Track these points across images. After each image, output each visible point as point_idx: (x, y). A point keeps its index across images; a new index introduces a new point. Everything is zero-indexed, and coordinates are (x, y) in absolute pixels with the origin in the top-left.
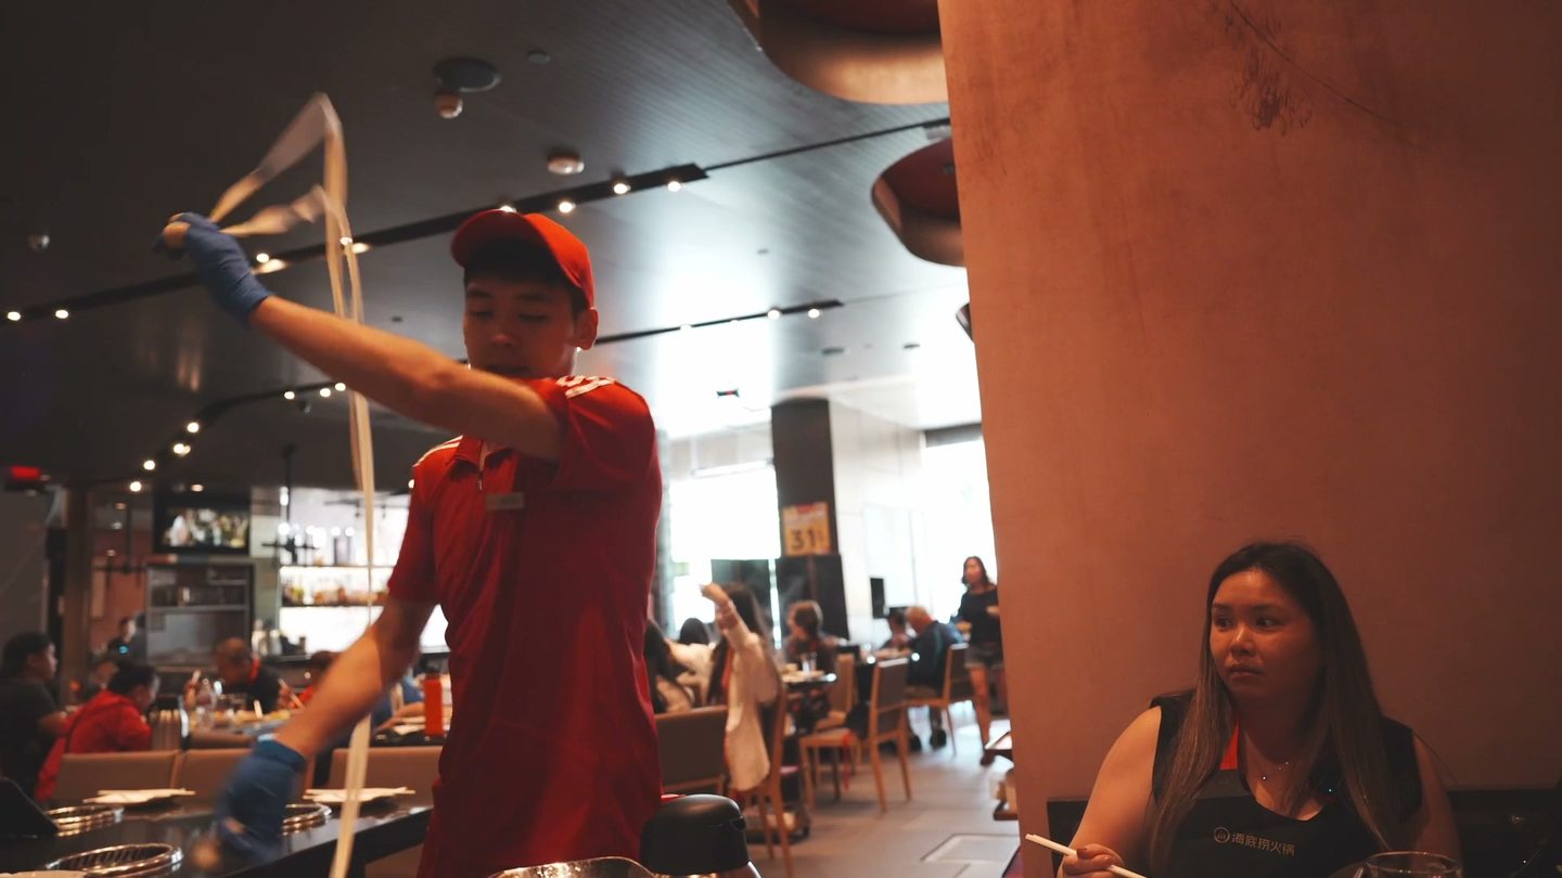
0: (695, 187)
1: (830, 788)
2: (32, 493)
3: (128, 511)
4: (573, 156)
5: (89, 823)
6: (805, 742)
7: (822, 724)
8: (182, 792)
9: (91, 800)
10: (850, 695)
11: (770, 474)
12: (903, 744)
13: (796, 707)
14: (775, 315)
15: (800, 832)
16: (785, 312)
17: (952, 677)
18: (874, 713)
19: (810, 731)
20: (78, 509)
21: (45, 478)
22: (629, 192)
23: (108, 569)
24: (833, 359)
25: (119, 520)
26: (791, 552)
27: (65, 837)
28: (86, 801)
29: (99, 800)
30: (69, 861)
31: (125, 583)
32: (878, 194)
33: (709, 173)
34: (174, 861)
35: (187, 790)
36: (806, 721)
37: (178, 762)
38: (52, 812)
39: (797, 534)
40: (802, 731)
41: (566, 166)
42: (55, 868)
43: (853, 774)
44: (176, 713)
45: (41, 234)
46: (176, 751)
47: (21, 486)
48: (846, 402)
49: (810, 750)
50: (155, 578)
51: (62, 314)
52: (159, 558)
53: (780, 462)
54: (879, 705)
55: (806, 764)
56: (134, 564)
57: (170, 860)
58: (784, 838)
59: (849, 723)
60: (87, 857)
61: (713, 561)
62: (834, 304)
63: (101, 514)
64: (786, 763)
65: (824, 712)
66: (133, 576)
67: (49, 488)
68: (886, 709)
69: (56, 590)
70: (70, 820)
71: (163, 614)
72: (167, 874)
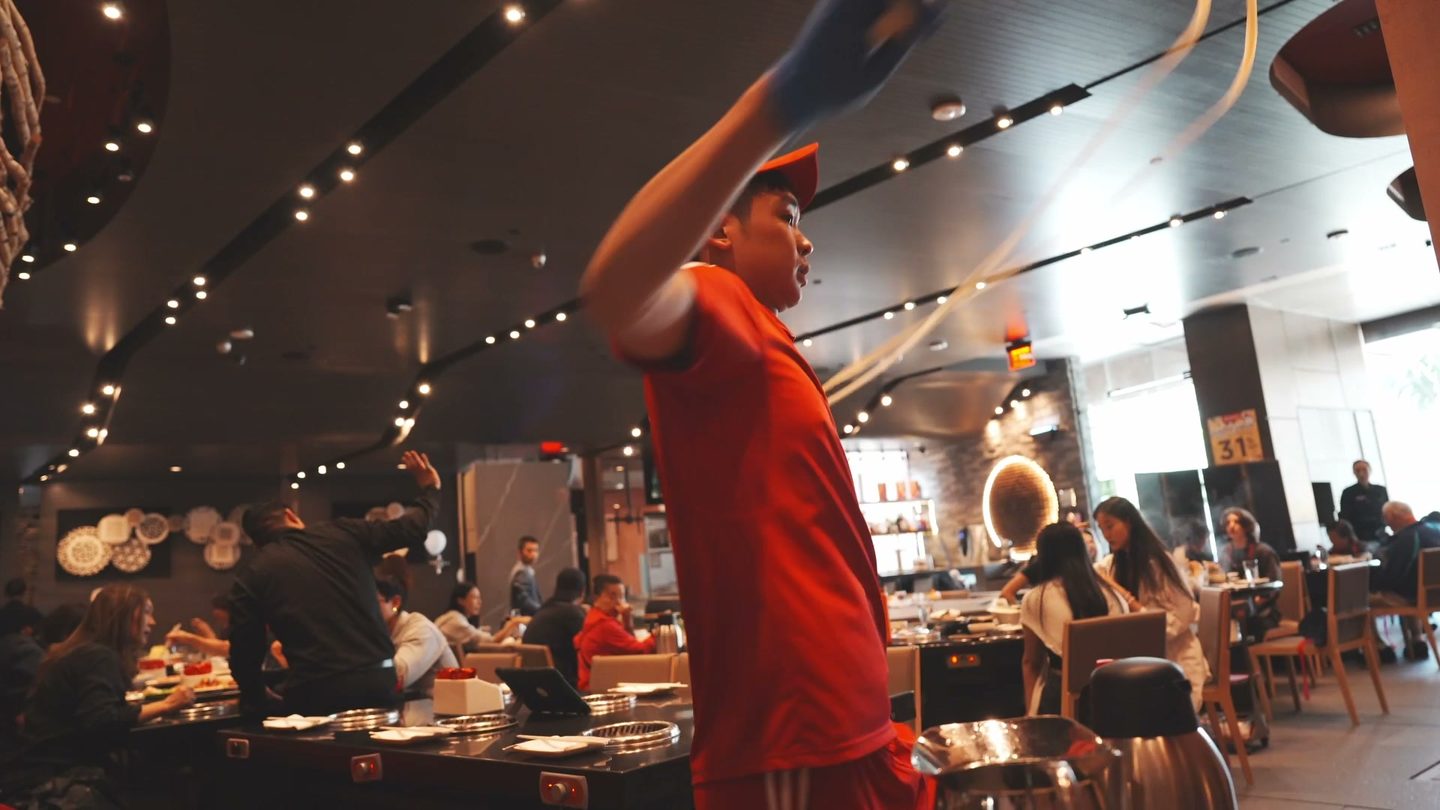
0: (1077, 108)
1: (1289, 699)
2: (557, 461)
3: (626, 471)
4: (955, 101)
5: (612, 706)
6: (1254, 651)
7: (1271, 633)
8: (678, 685)
9: (613, 690)
10: (1303, 605)
11: (1189, 388)
12: (1373, 656)
13: (1241, 613)
14: (1176, 223)
15: (1258, 742)
16: (1187, 219)
17: (1425, 584)
18: (1332, 620)
19: (1260, 639)
20: (590, 472)
21: (565, 450)
22: (1011, 126)
23: (617, 520)
24: (1245, 260)
25: (620, 482)
26: (1219, 461)
27: (597, 716)
28: (609, 690)
29: (618, 690)
30: (599, 731)
31: (629, 531)
32: (1278, 75)
33: (1090, 91)
34: (673, 735)
35: (682, 683)
36: (1255, 628)
37: (674, 664)
38: (587, 697)
39: (1226, 444)
40: (1252, 638)
41: (949, 112)
42: (589, 735)
43: (1313, 686)
44: (672, 627)
45: (539, 254)
46: (673, 654)
47: (548, 457)
48: (1266, 304)
49: (1261, 659)
50: (650, 524)
51: (561, 317)
52: (652, 509)
53: (1198, 373)
54: (1336, 611)
55: (1258, 672)
56: (634, 515)
57: (670, 734)
58: (1240, 748)
59: (1303, 630)
60: (611, 729)
61: (1136, 475)
62: (1243, 201)
63: (607, 477)
64: (1234, 671)
65: (1275, 619)
66: (634, 524)
67: (569, 457)
68: (1344, 615)
69: (582, 539)
70: (599, 703)
71: (659, 554)
72: (668, 745)
